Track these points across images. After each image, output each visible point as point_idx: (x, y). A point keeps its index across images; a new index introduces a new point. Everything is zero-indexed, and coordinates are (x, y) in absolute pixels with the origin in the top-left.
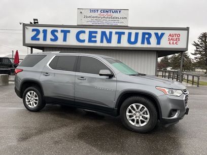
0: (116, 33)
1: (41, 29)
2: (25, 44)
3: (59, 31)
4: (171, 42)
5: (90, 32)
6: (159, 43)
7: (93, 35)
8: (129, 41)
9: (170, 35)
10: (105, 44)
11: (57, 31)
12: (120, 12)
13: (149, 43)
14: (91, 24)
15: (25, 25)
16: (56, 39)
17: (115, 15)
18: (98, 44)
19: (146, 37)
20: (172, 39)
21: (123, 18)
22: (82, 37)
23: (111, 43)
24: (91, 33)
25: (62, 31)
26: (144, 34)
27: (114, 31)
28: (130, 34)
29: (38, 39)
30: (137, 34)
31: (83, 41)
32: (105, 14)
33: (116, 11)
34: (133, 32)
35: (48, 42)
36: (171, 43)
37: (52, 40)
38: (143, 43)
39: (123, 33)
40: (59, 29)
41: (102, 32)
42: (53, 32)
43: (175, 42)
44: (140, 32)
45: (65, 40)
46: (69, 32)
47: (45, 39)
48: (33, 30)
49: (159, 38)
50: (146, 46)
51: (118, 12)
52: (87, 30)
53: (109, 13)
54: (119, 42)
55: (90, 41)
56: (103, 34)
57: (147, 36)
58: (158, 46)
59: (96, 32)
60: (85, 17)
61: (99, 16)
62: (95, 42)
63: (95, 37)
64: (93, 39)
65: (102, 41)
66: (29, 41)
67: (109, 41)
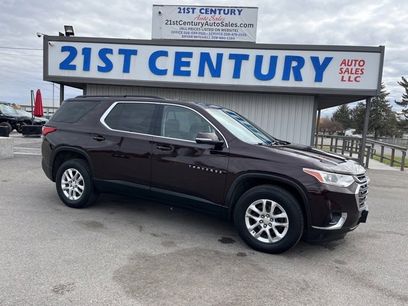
0: (232, 56)
1: (79, 47)
2: (47, 77)
3: (116, 51)
4: (346, 76)
5: (177, 53)
6: (319, 78)
7: (184, 59)
8: (258, 74)
9: (344, 62)
10: (208, 79)
11: (110, 51)
12: (240, 12)
13: (298, 78)
14: (179, 37)
15: (47, 39)
16: (109, 67)
17: (229, 18)
18: (194, 79)
19: (293, 67)
20: (347, 71)
21: (246, 26)
22: (160, 63)
23: (219, 76)
24: (179, 55)
25: (121, 52)
26: (288, 60)
27: (226, 52)
28: (259, 59)
29: (74, 68)
30: (274, 60)
31: (164, 72)
32: (209, 16)
33: (232, 11)
34: (267, 55)
35: (93, 74)
36: (346, 78)
37: (100, 69)
38: (286, 77)
39: (246, 57)
40: (116, 48)
41: (202, 54)
42: (103, 54)
43: (353, 77)
44: (281, 55)
45: (126, 69)
46: (135, 52)
47: (86, 67)
48: (64, 49)
49: (320, 68)
50: (292, 83)
51: (237, 12)
52: (172, 51)
53: (217, 15)
54: (237, 74)
55: (177, 72)
56: (205, 58)
57: (294, 64)
58: (318, 85)
59: (190, 55)
60: (169, 22)
61: (196, 21)
62: (188, 74)
63: (188, 64)
64: (183, 69)
65: (201, 73)
66: (55, 70)
67: (216, 73)
